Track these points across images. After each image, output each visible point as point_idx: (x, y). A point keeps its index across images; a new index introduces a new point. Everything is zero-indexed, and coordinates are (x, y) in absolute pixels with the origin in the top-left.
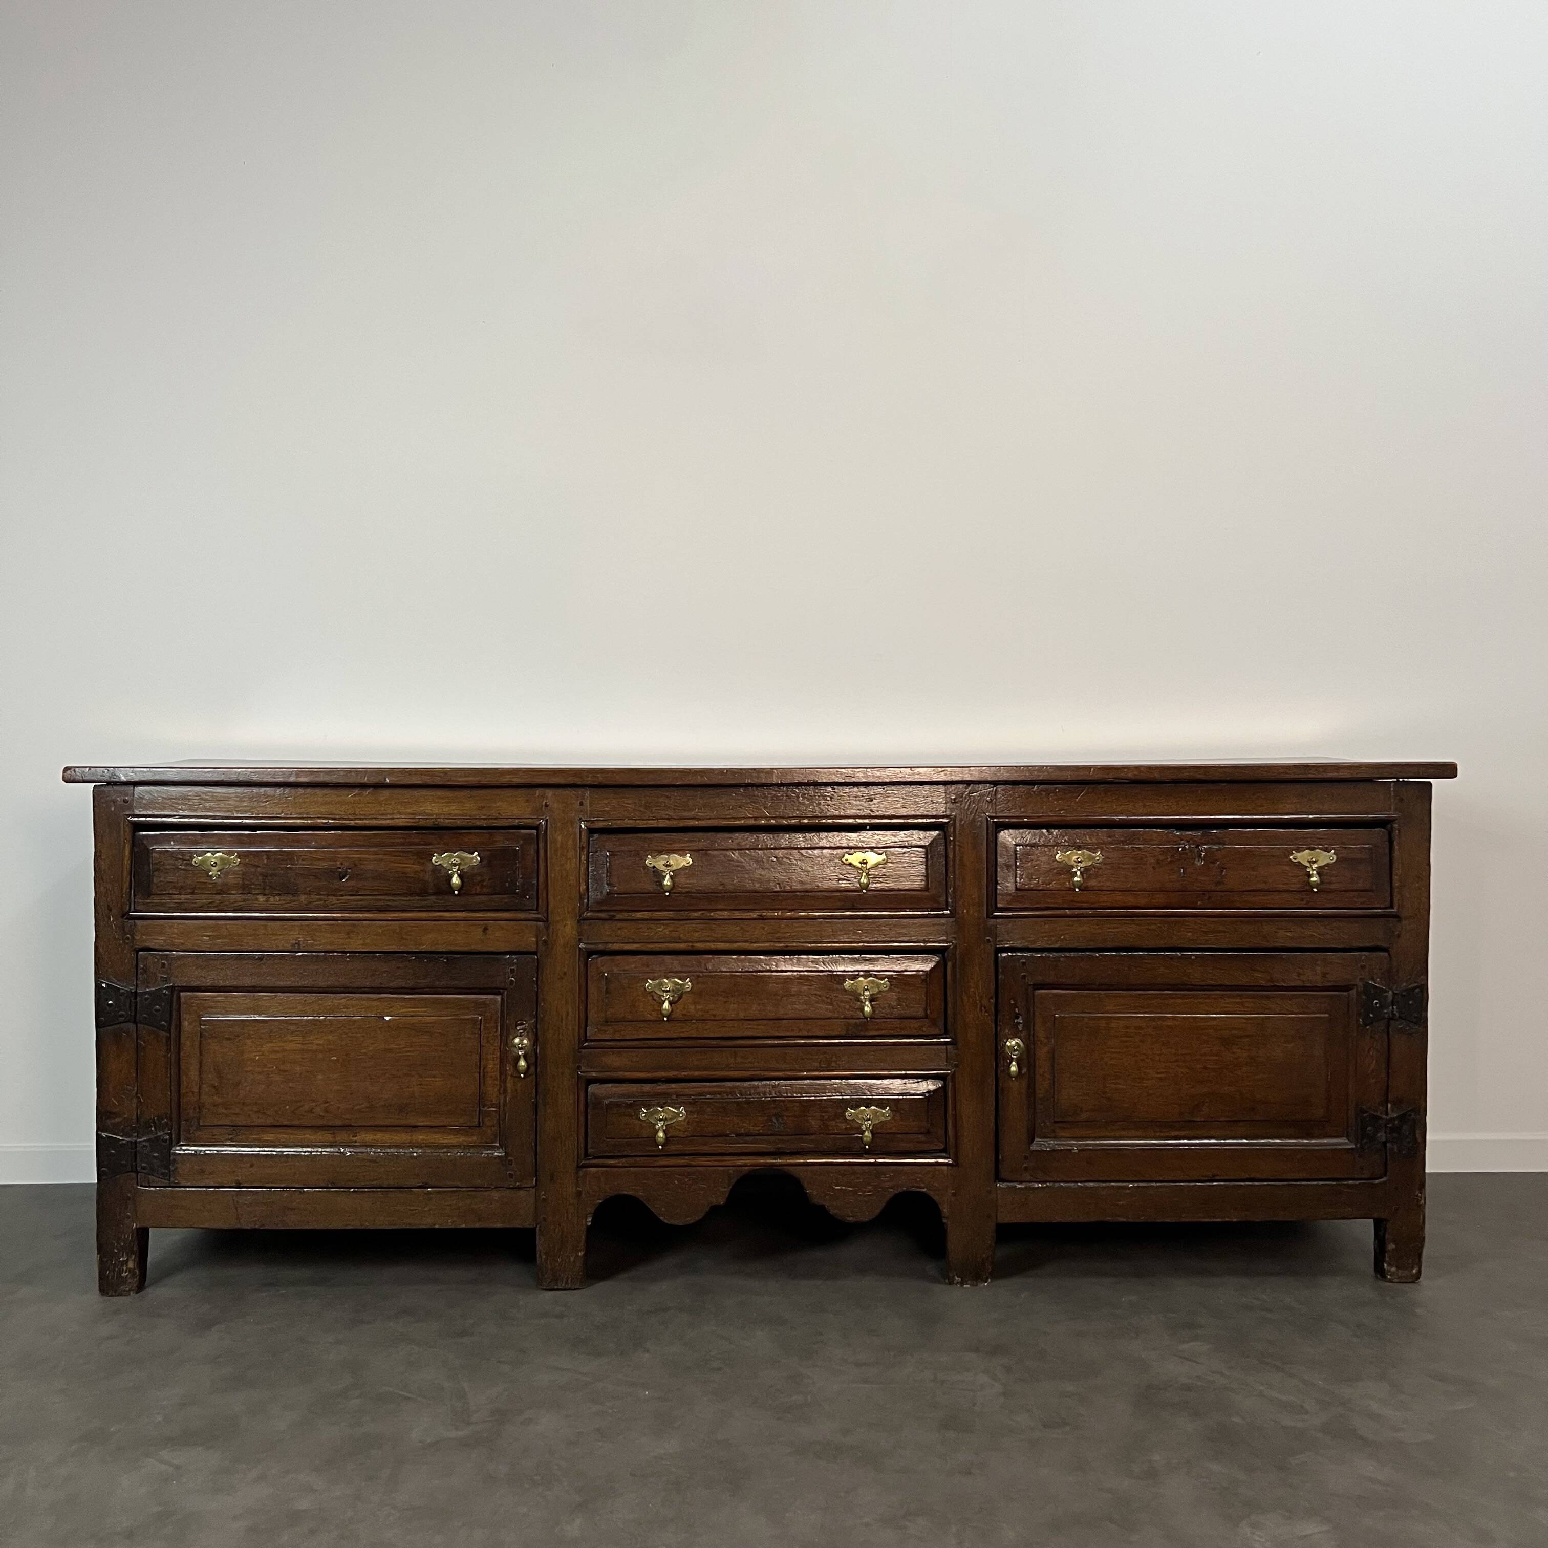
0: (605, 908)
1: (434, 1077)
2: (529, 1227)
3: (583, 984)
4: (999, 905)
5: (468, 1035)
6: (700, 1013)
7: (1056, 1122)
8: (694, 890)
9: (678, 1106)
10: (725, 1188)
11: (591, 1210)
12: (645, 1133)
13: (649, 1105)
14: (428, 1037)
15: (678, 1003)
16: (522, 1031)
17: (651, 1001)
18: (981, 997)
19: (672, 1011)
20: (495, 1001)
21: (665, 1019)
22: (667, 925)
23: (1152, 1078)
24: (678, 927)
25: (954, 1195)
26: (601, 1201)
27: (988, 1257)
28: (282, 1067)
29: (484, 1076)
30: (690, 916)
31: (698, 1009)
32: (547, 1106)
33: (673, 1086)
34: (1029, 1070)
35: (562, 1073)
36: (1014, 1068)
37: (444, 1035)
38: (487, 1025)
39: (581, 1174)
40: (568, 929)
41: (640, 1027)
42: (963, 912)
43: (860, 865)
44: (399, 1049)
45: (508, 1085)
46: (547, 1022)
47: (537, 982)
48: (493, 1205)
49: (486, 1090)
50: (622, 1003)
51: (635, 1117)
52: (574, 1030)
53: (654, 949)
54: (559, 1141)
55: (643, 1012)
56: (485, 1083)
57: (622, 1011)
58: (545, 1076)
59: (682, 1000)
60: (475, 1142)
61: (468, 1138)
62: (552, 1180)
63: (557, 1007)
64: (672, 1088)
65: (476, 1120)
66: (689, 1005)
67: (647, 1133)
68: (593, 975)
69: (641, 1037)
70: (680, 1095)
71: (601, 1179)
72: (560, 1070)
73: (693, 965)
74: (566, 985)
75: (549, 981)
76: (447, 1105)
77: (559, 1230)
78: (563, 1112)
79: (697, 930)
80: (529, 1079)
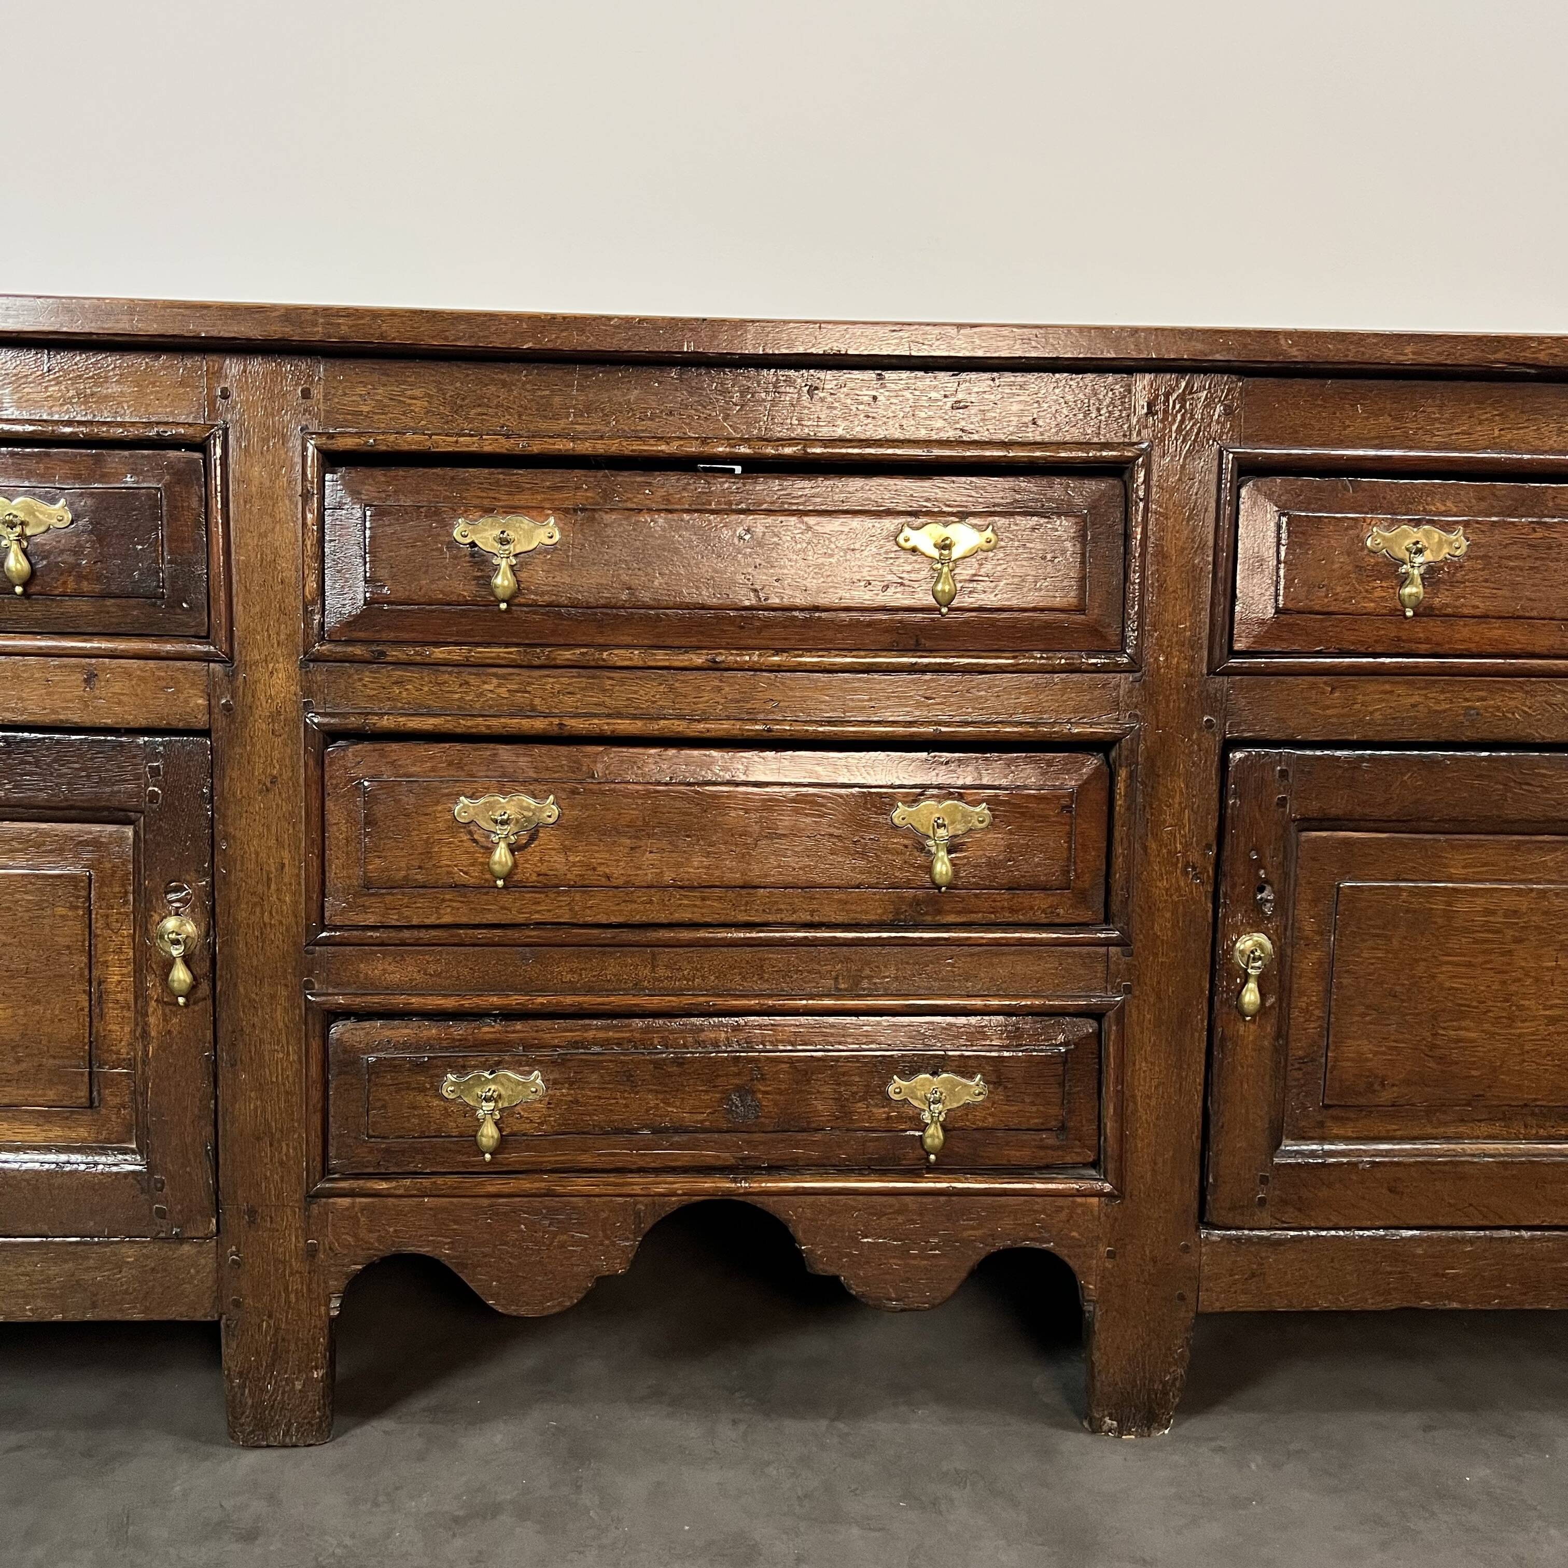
0: (362, 635)
2: (203, 1319)
3: (316, 804)
4: (1238, 646)
5: (60, 911)
6: (576, 871)
7: (1326, 1107)
8: (563, 600)
9: (527, 1068)
10: (627, 1239)
11: (336, 1284)
12: (452, 1127)
13: (464, 1067)
15: (529, 849)
16: (178, 905)
17: (467, 844)
18: (1187, 846)
19: (515, 865)
20: (122, 839)
21: (500, 883)
22: (504, 677)
23: (1535, 1018)
24: (529, 684)
25: (1111, 1255)
26: (360, 1267)
27: (1175, 1379)
29: (101, 997)
30: (555, 659)
31: (574, 863)
32: (239, 1066)
33: (519, 1026)
34: (1280, 1000)
35: (273, 997)
36: (1251, 996)
38: (106, 890)
39: (315, 1209)
40: (280, 679)
41: (443, 900)
42: (1157, 659)
43: (935, 553)
45: (152, 1020)
46: (235, 884)
47: (212, 796)
48: (123, 1274)
49: (104, 1030)
50: (401, 845)
51: (431, 1093)
52: (296, 903)
53: (474, 730)
54: (267, 1140)
55: (449, 866)
56: (102, 1016)
57: (403, 865)
58: (232, 1002)
59: (536, 842)
60: (84, 1140)
61: (68, 1133)
62: (252, 1222)
63: (257, 854)
64: (514, 1032)
65: (83, 1093)
66: (553, 853)
67: (457, 1127)
68: (337, 785)
69: (447, 919)
70: (532, 1046)
71: (359, 1221)
72: (267, 989)
73: (562, 766)
74: (277, 805)
75: (239, 796)
76: (18, 1061)
77: (269, 1325)
78: (274, 1079)
79: (571, 689)
80: (197, 1008)
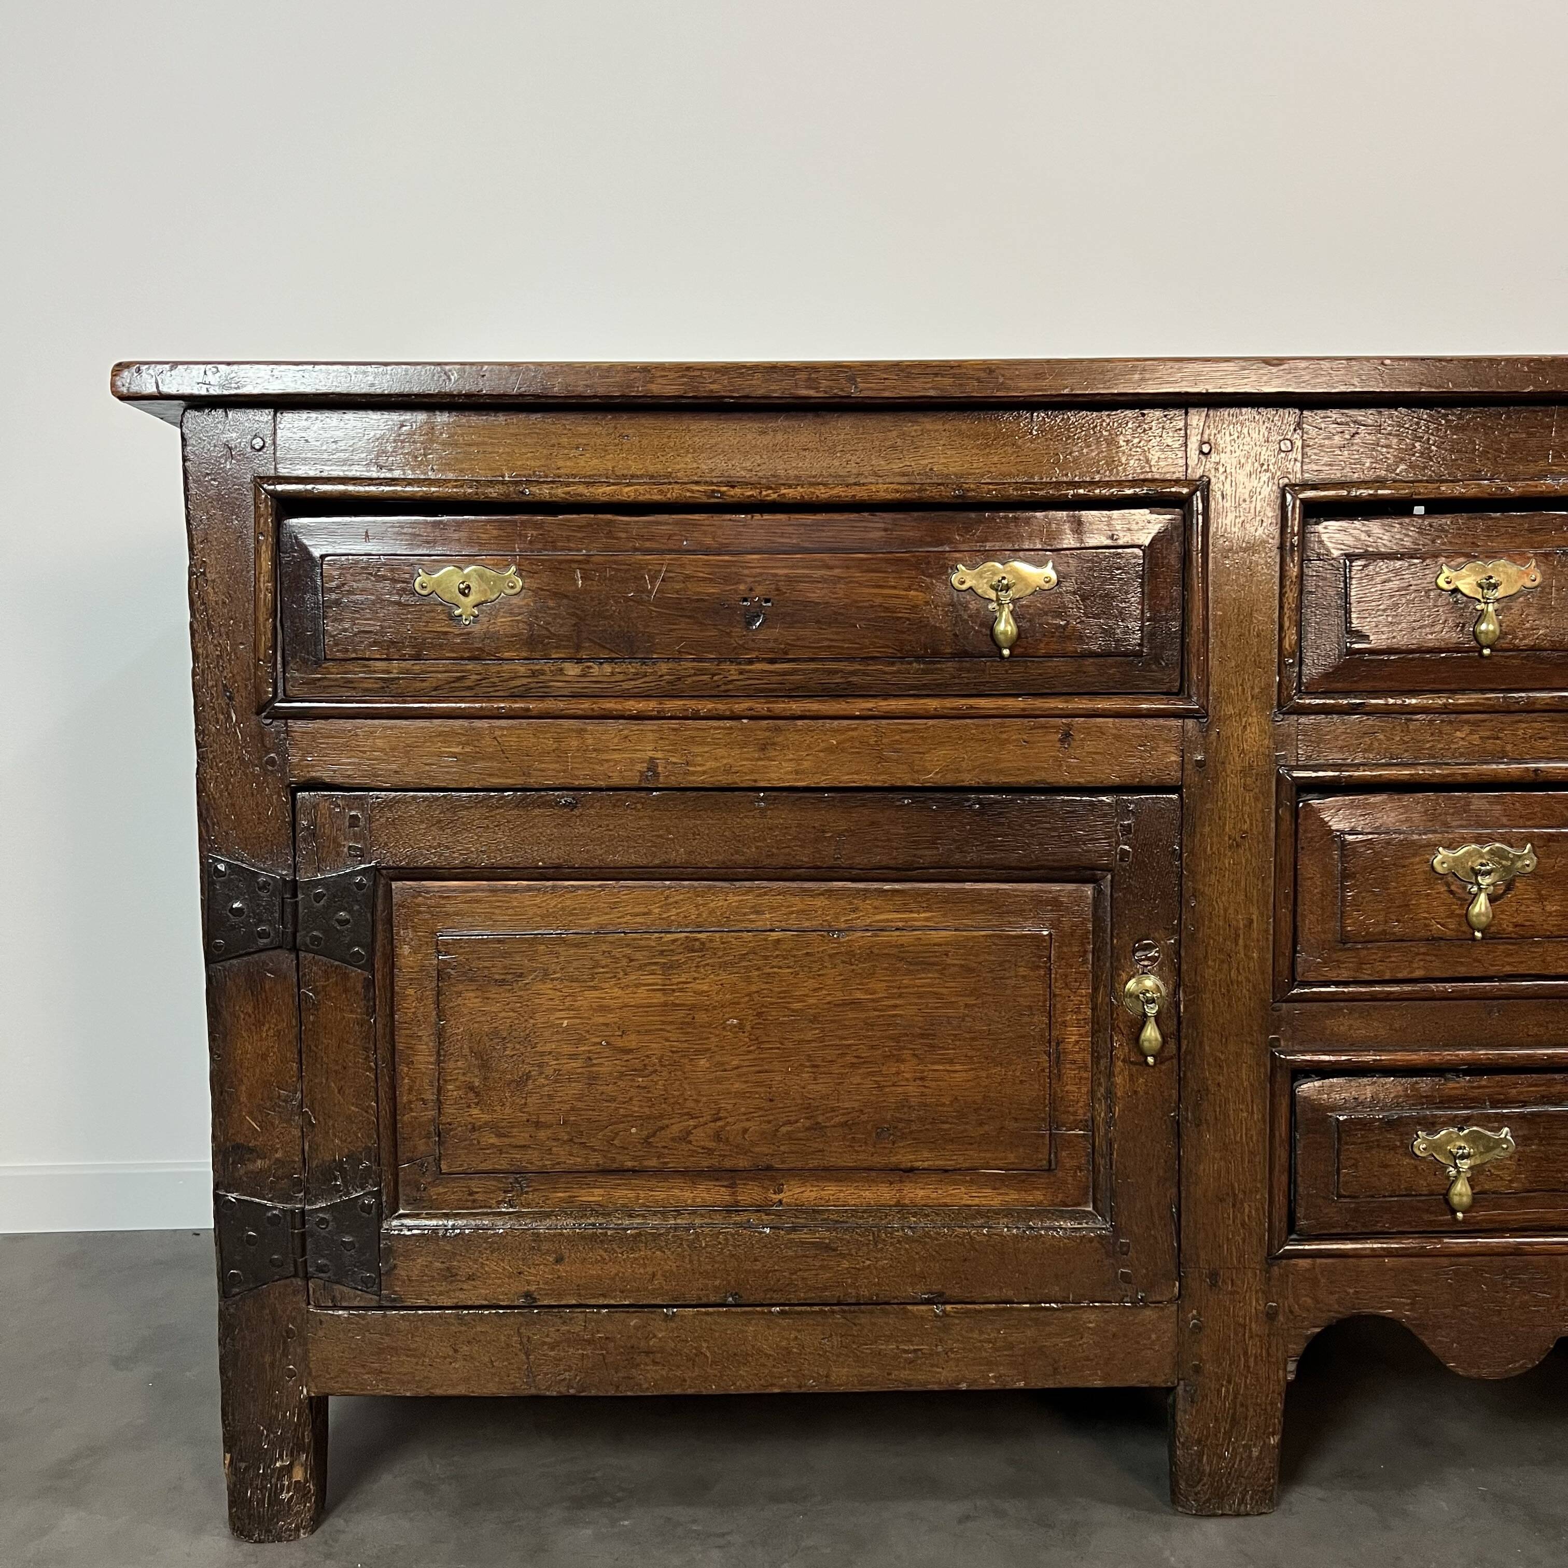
0: (1339, 685)
1: (951, 1062)
2: (1163, 1385)
3: (1289, 860)
5: (1022, 971)
6: (1553, 921)
8: (1545, 643)
9: (1496, 1125)
11: (1295, 1347)
12: (1422, 1185)
13: (1433, 1124)
14: (936, 975)
15: (1508, 899)
16: (1147, 963)
17: (1446, 895)
19: (1494, 916)
20: (1082, 898)
21: (1478, 935)
22: (1476, 723)
24: (1503, 729)
26: (1318, 1330)
28: (619, 1043)
29: (1059, 1057)
30: (1532, 703)
31: (1550, 913)
32: (1203, 1126)
33: (1485, 1081)
35: (1238, 1055)
37: (971, 970)
38: (1065, 949)
39: (1276, 1270)
40: (1253, 733)
41: (1418, 954)
44: (873, 1000)
45: (1118, 1080)
46: (1203, 942)
47: (1181, 853)
48: (1084, 1340)
49: (1062, 1091)
50: (1380, 899)
51: (1401, 1151)
52: (1262, 960)
53: (1449, 779)
54: (1230, 1200)
55: (1426, 918)
56: (1060, 1076)
57: (1381, 918)
58: (1198, 1061)
59: (1513, 892)
60: (1040, 1203)
61: (1024, 1195)
62: (1214, 1285)
63: (1226, 910)
64: (1479, 1087)
65: (1043, 1155)
66: (1529, 902)
67: (1428, 1185)
68: (1312, 838)
69: (1419, 973)
70: (1499, 1101)
71: (1319, 1281)
72: (1232, 1048)
73: (1535, 814)
74: (1247, 860)
75: (1209, 852)
76: (981, 1124)
77: (1227, 1391)
78: (1238, 1139)
79: (1543, 734)
80: (1164, 1067)
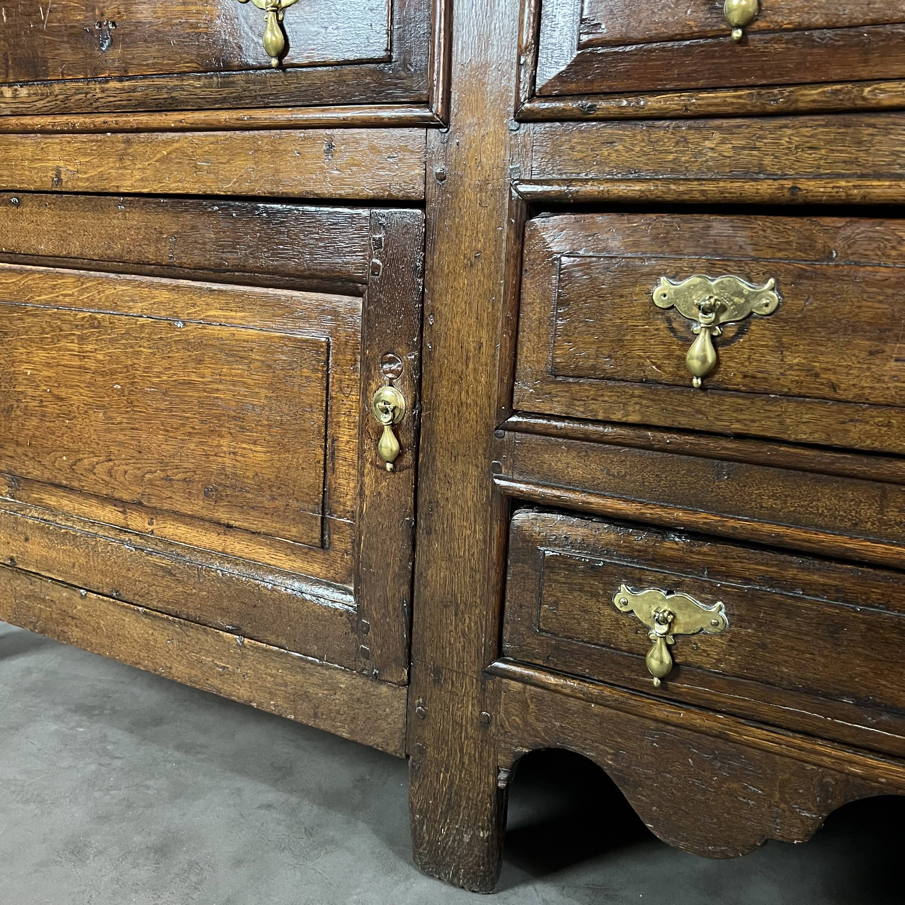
0: (575, 87)
1: (255, 443)
2: (394, 754)
3: (514, 281)
5: (306, 372)
6: (792, 375)
9: (709, 597)
10: (809, 810)
11: (505, 760)
12: (621, 640)
13: (640, 580)
14: (245, 367)
15: (735, 345)
16: (390, 375)
17: (665, 333)
19: (718, 361)
20: (354, 310)
21: (697, 382)
22: (730, 131)
24: (761, 137)
26: (526, 750)
28: (56, 391)
29: (333, 453)
30: (797, 101)
31: (791, 366)
32: (433, 536)
33: (706, 548)
35: (465, 475)
37: (269, 366)
38: (341, 357)
39: (490, 685)
40: (488, 144)
41: (632, 396)
44: (203, 383)
45: (367, 480)
46: (439, 361)
47: (424, 270)
48: (337, 696)
49: (336, 483)
50: (592, 330)
51: (603, 600)
52: (490, 384)
53: (686, 197)
54: (453, 609)
55: (640, 357)
56: (334, 469)
57: (592, 351)
58: (431, 475)
59: (746, 337)
60: (317, 575)
61: (306, 566)
62: (437, 681)
63: (459, 331)
64: (699, 553)
65: (317, 534)
66: (765, 350)
67: (628, 642)
68: (535, 260)
69: (634, 418)
70: (719, 573)
71: (529, 706)
72: (460, 467)
73: (789, 243)
74: (480, 281)
75: (446, 271)
76: (273, 499)
77: (445, 777)
78: (462, 554)
79: (814, 142)
80: (402, 475)
